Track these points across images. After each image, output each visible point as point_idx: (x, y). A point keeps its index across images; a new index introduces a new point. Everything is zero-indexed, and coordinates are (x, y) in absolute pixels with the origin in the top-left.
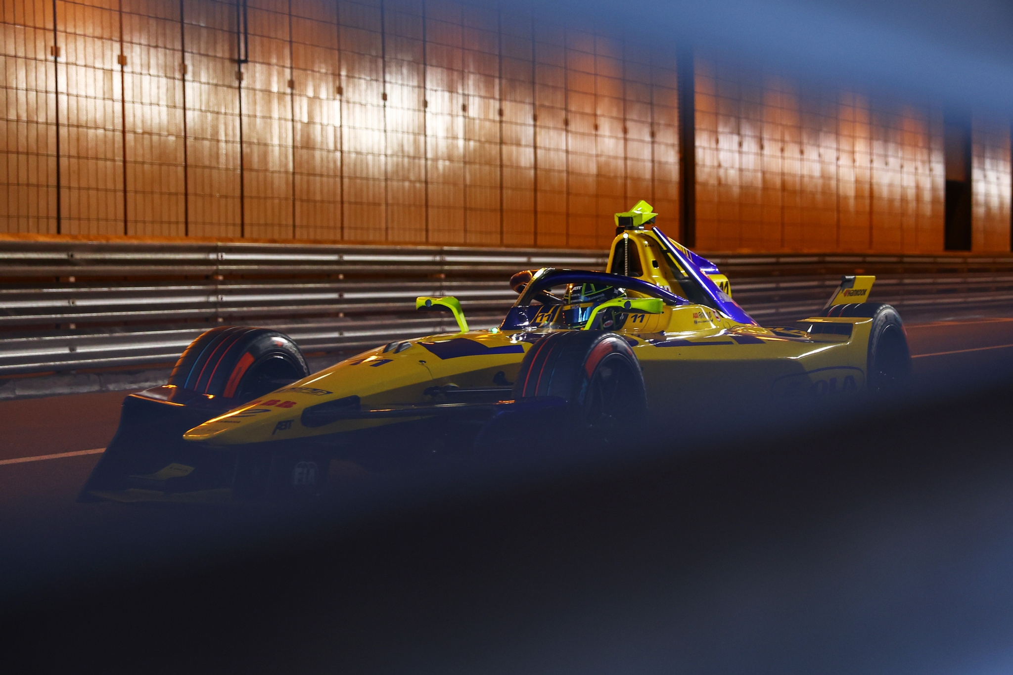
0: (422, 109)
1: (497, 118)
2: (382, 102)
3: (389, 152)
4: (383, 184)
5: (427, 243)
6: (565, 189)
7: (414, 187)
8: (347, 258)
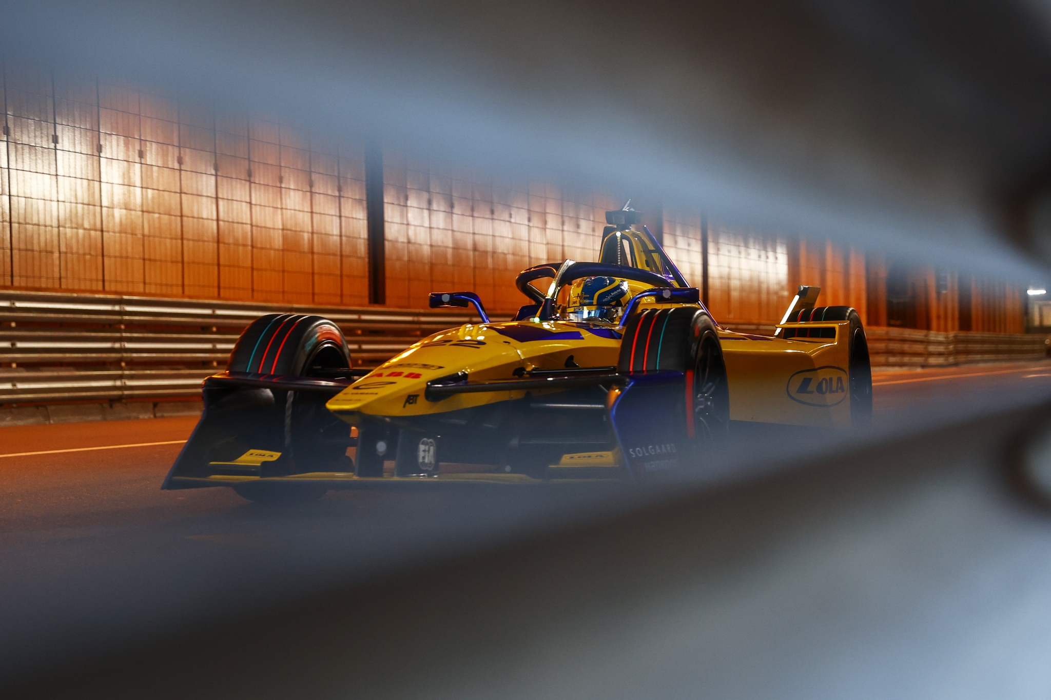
0: (96, 153)
1: (176, 166)
2: (52, 146)
3: (61, 199)
4: (55, 230)
5: (104, 291)
6: (249, 243)
7: (90, 235)
8: (19, 304)
